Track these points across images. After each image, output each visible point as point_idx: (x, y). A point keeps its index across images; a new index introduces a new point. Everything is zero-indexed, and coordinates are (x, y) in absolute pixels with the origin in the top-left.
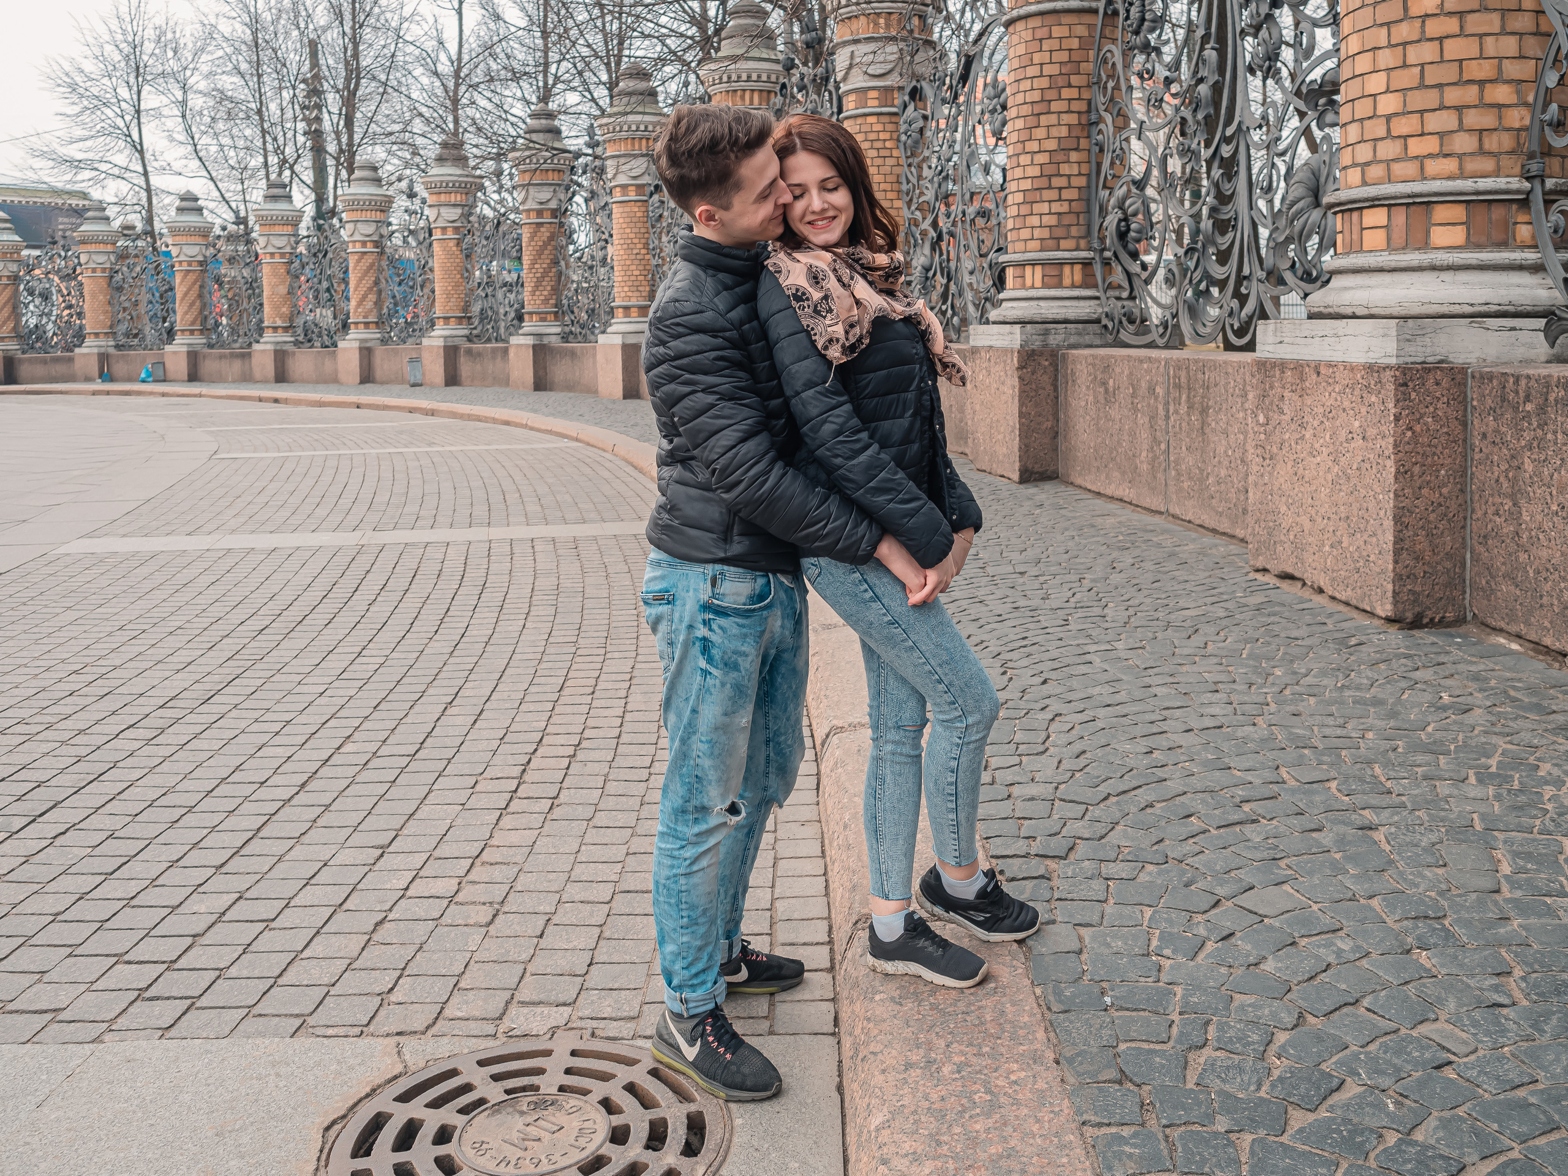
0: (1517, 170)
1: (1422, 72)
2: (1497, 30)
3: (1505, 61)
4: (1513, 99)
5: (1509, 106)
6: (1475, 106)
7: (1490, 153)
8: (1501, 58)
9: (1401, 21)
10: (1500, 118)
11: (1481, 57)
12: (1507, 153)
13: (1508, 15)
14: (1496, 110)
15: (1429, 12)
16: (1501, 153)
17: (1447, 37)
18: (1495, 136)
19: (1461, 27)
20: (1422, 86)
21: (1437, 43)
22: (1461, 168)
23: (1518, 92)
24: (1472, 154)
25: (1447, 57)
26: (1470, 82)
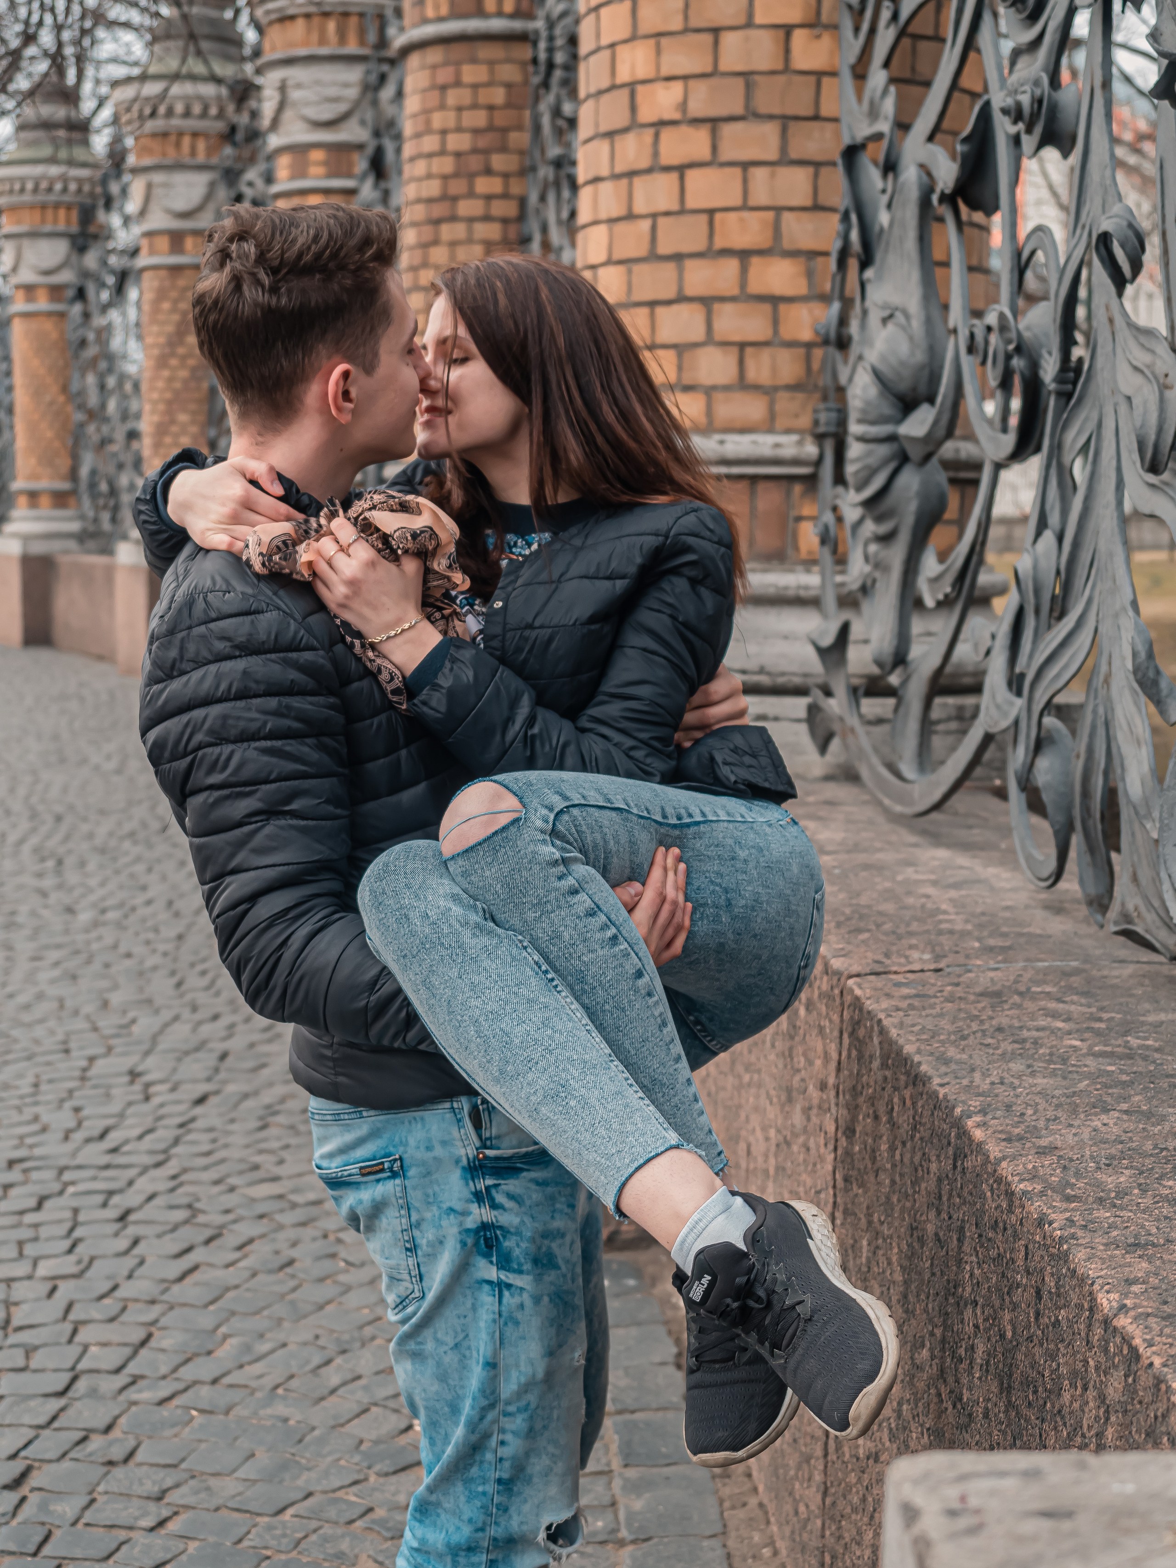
0: (805, 421)
1: (654, 229)
2: (772, 154)
3: (787, 216)
4: (800, 287)
5: (790, 300)
6: (732, 299)
7: (756, 388)
8: (779, 210)
9: (625, 130)
10: (775, 322)
11: (745, 207)
12: (790, 388)
13: (793, 126)
14: (767, 308)
15: (668, 115)
16: (776, 389)
17: (691, 166)
18: (766, 355)
19: (714, 148)
20: (653, 256)
21: (674, 176)
22: (709, 412)
23: (810, 274)
24: (727, 388)
25: (691, 204)
26: (726, 252)
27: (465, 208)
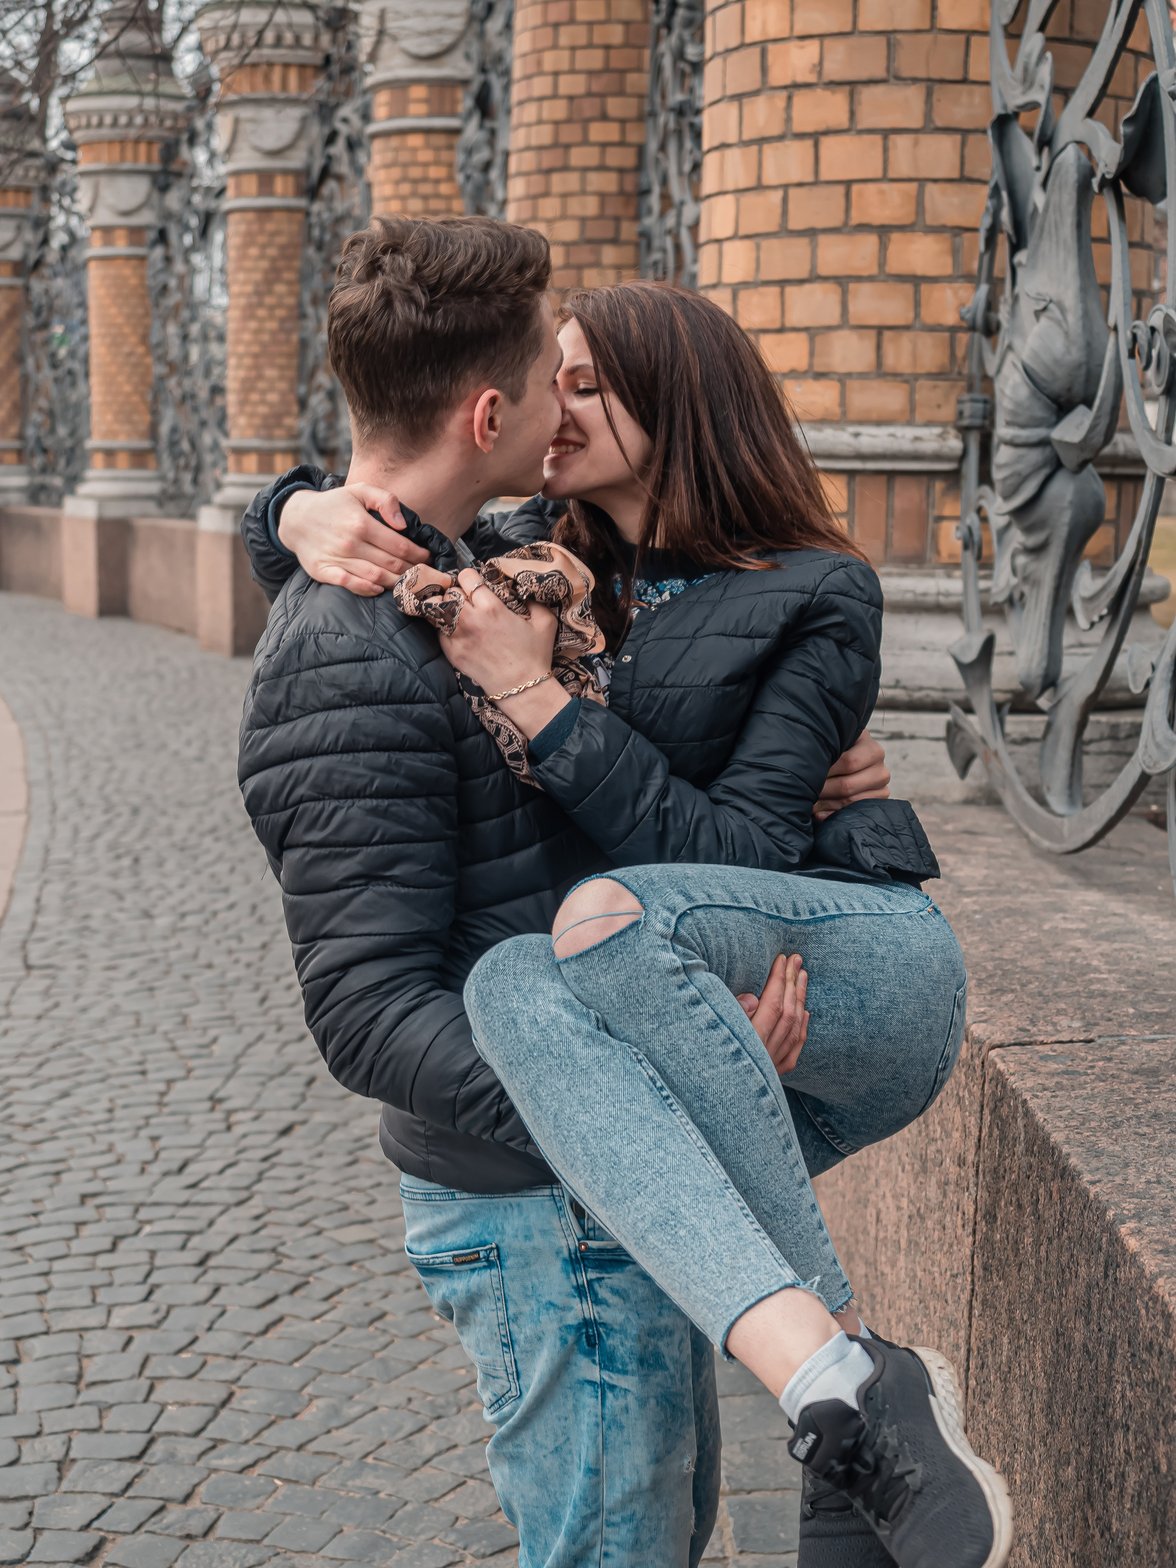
0: (948, 412)
1: (785, 200)
2: (915, 121)
3: (930, 188)
4: (945, 266)
5: (934, 280)
6: (871, 279)
7: (895, 376)
8: (922, 182)
9: (756, 93)
10: (917, 304)
11: (885, 178)
12: (930, 376)
13: (939, 90)
14: (908, 288)
15: (800, 79)
16: (917, 377)
17: (827, 133)
18: (906, 338)
19: (852, 114)
20: (784, 231)
21: (809, 143)
22: (843, 402)
23: (955, 252)
24: (862, 376)
25: (825, 175)
26: (863, 228)
27: (579, 156)
